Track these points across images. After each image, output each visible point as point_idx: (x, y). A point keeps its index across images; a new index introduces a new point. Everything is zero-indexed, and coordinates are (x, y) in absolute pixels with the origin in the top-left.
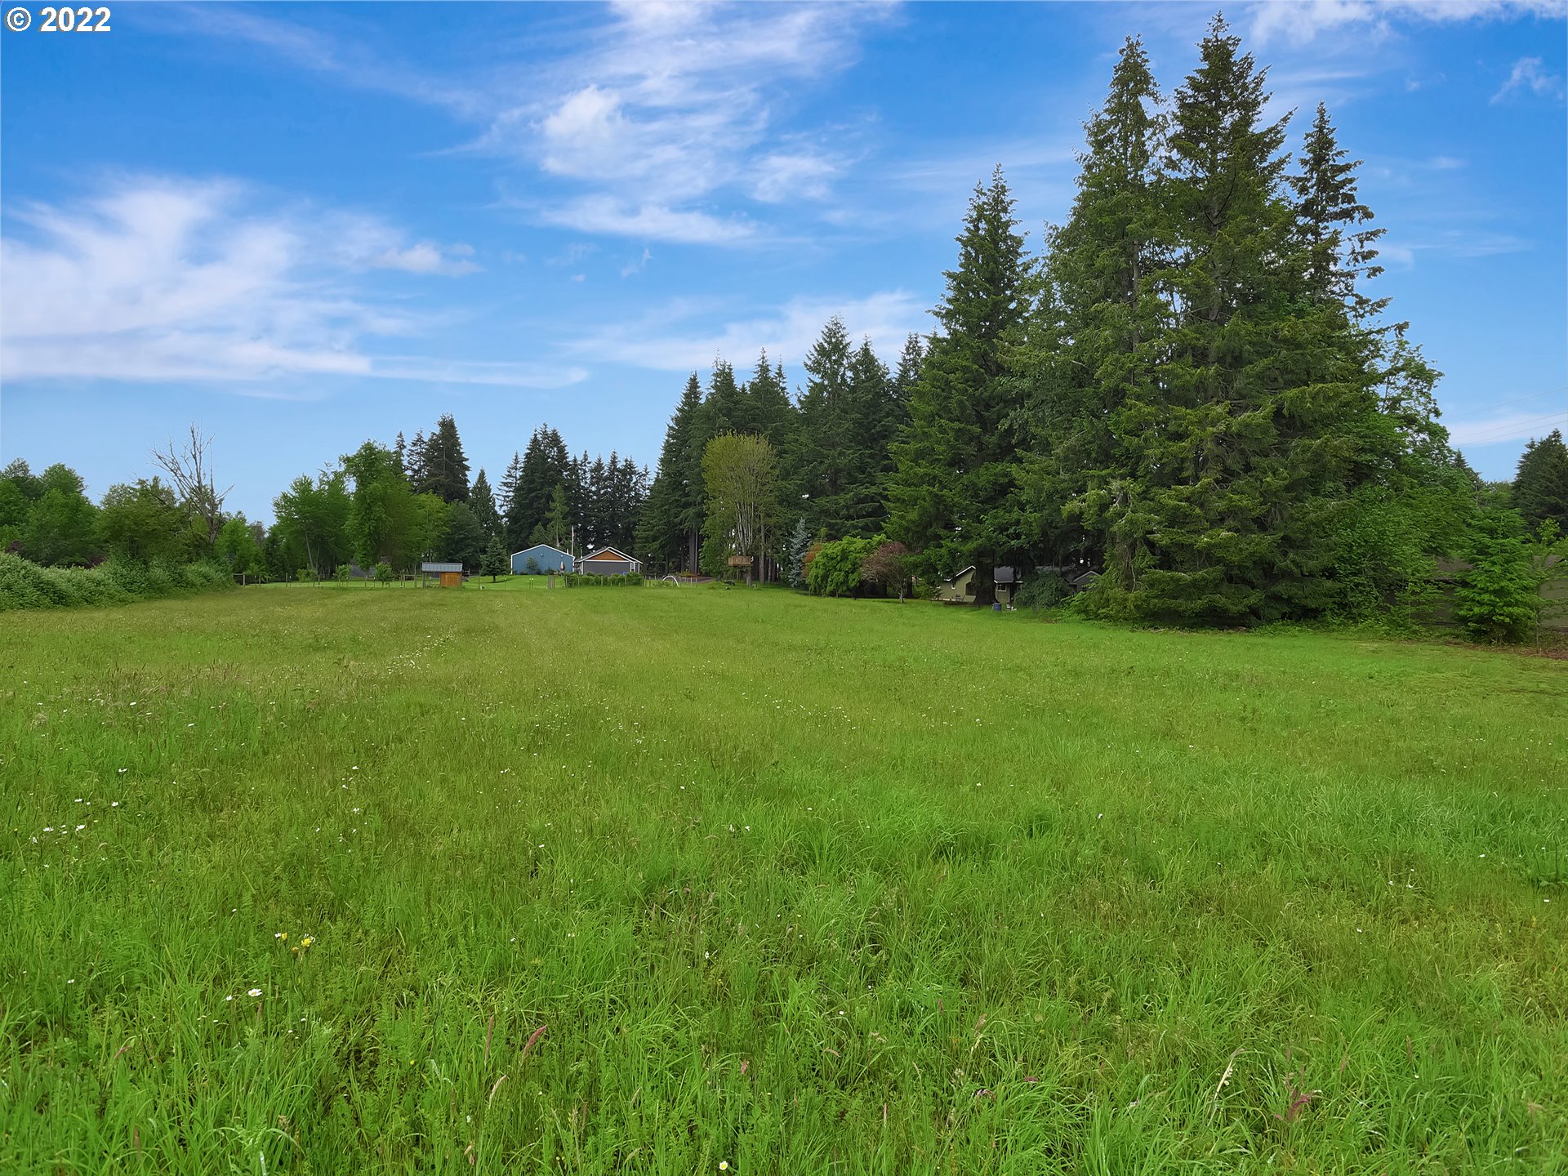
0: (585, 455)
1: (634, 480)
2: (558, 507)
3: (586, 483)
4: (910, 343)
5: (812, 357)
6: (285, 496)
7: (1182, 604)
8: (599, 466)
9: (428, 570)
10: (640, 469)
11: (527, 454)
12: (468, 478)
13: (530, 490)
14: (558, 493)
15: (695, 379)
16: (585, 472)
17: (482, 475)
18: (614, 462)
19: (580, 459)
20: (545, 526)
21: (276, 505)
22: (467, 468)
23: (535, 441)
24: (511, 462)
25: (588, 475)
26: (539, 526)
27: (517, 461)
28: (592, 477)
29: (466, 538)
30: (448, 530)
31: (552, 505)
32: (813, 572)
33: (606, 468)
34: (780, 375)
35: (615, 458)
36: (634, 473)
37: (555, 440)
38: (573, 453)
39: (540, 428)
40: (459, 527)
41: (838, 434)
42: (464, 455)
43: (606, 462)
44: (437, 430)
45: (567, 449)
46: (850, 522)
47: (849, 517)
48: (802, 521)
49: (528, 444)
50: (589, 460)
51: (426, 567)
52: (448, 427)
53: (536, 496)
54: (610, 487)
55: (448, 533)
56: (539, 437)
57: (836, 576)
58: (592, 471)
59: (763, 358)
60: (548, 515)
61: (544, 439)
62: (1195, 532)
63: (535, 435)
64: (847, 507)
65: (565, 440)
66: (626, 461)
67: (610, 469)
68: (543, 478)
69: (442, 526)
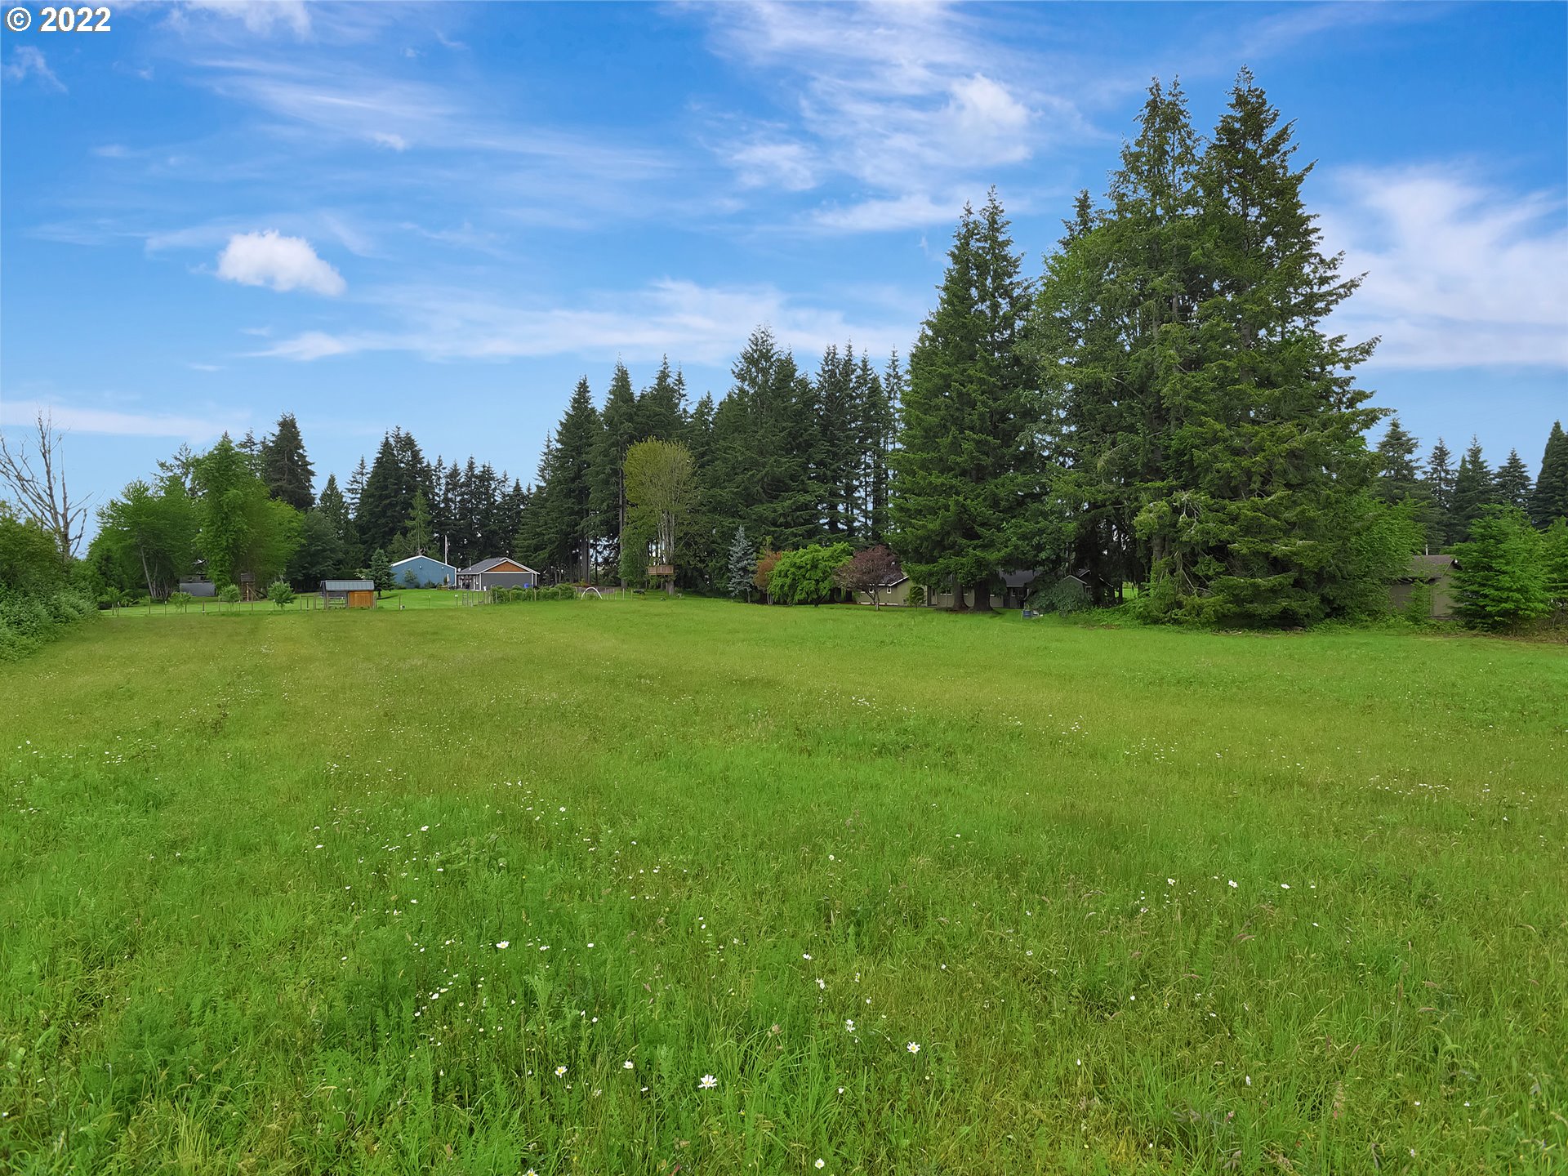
0: (440, 461)
1: (493, 487)
2: (419, 514)
3: (440, 489)
4: (829, 354)
5: (739, 365)
6: (113, 504)
7: (1257, 608)
8: (455, 473)
9: (333, 589)
10: (499, 475)
11: (378, 458)
12: (313, 483)
13: (381, 498)
14: (419, 501)
15: (585, 383)
16: (439, 478)
17: (332, 481)
18: (471, 467)
19: (434, 464)
20: (404, 534)
21: (102, 515)
22: (312, 474)
23: (387, 444)
24: (357, 468)
25: (443, 481)
26: (398, 536)
27: (362, 465)
28: (447, 484)
29: (324, 550)
30: (304, 541)
31: (412, 513)
32: (778, 581)
33: (462, 474)
34: (680, 381)
35: (472, 463)
36: (493, 479)
37: (408, 443)
38: (429, 457)
39: (392, 430)
40: (315, 538)
41: (772, 443)
42: (307, 459)
43: (463, 467)
44: (277, 430)
45: (422, 454)
46: (790, 530)
47: (787, 525)
48: (741, 528)
49: (379, 447)
50: (444, 466)
51: (331, 585)
52: (289, 429)
53: (390, 504)
54: (467, 494)
55: (304, 545)
56: (392, 441)
57: (807, 585)
58: (447, 477)
59: (665, 363)
60: (409, 523)
61: (397, 442)
62: (1267, 541)
63: (387, 438)
64: (784, 515)
65: (420, 444)
66: (484, 467)
67: (467, 475)
68: (396, 484)
69: (296, 537)
